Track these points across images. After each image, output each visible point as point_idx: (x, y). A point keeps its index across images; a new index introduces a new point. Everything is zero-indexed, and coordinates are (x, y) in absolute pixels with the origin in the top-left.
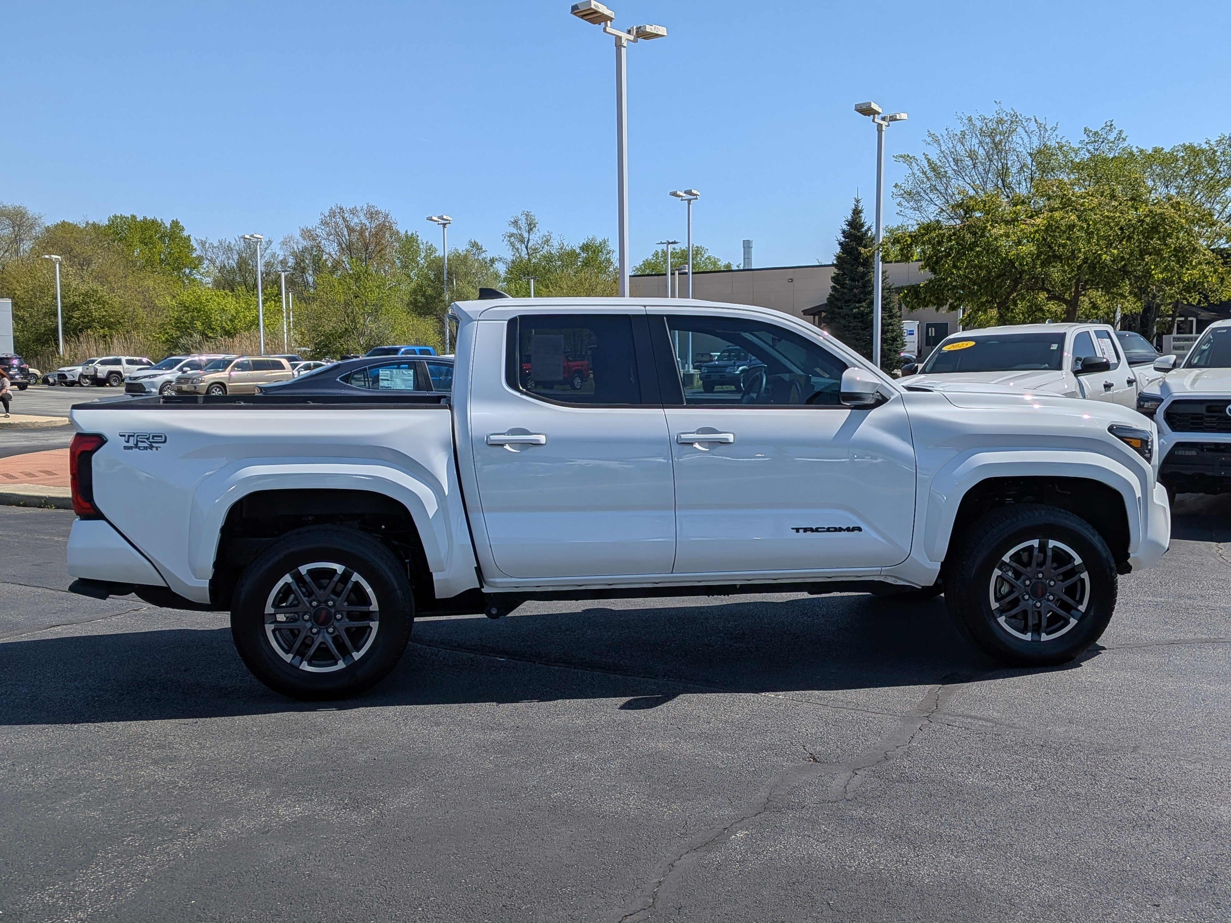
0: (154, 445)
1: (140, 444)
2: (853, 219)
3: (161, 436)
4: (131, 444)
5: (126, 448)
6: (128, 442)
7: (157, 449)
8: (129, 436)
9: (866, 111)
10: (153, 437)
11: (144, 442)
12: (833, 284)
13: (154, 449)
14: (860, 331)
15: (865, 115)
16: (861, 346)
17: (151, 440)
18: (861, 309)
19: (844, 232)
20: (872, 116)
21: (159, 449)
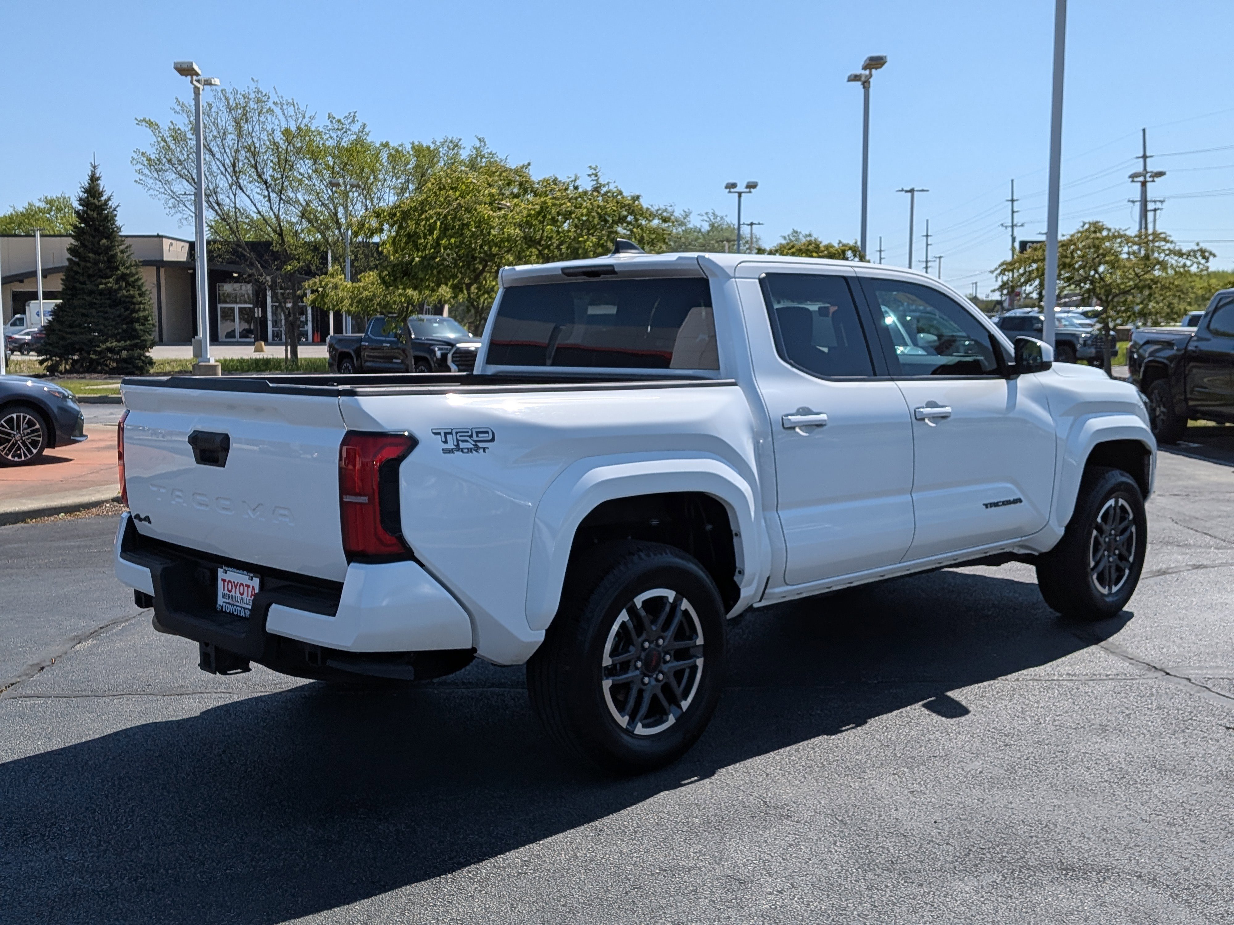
0: (480, 445)
1: (462, 445)
2: (90, 187)
3: (487, 432)
4: (450, 445)
5: (445, 451)
6: (446, 442)
7: (484, 451)
8: (446, 434)
9: (186, 70)
10: (478, 433)
11: (466, 441)
12: (69, 256)
13: (481, 451)
14: (108, 309)
15: (182, 75)
16: (111, 325)
17: (475, 438)
18: (109, 285)
19: (80, 200)
20: (189, 77)
21: (487, 450)
